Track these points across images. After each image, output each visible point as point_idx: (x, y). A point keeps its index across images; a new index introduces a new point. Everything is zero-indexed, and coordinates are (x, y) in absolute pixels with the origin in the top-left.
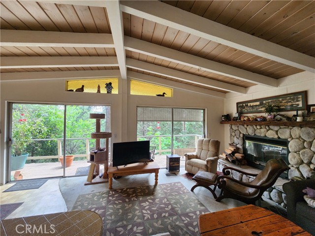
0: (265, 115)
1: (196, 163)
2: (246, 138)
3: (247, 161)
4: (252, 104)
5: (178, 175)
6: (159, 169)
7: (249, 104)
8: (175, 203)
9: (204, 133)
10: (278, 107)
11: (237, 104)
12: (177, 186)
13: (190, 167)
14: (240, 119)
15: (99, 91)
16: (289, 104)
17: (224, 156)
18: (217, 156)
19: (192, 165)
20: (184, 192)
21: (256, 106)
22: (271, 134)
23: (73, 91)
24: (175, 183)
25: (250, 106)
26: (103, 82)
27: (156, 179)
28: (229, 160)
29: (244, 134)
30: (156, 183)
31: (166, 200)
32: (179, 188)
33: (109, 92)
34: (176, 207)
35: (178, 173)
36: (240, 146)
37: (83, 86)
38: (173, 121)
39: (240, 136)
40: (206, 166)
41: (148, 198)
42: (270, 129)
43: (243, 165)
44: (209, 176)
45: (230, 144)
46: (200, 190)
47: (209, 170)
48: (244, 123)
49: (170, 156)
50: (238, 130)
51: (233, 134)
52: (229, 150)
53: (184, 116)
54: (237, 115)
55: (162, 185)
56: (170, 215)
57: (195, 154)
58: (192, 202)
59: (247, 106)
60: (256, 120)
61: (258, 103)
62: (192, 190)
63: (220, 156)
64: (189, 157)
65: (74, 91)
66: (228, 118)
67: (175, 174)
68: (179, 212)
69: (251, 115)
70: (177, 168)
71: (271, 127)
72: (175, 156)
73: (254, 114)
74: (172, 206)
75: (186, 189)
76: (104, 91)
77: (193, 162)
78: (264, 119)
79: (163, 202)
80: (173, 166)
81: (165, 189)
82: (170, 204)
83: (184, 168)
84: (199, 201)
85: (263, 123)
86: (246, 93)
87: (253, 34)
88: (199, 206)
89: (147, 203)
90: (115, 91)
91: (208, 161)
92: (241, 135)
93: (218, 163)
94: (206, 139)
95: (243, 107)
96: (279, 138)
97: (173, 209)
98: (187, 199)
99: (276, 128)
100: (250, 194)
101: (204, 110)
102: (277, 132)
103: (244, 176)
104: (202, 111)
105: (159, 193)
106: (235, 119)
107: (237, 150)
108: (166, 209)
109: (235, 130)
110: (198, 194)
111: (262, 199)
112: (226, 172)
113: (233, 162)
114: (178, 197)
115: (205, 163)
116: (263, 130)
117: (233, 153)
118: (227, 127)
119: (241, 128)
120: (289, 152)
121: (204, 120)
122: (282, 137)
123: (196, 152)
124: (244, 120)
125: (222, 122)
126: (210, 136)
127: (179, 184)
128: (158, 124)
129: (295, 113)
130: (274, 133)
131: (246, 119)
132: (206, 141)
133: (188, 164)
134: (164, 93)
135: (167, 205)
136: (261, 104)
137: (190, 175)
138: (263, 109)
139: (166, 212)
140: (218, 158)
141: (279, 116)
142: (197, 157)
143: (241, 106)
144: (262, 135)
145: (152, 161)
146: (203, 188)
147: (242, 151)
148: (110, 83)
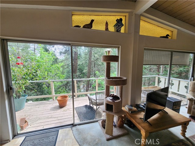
15: (107, 29)
26: (112, 19)
27: (184, 131)
33: (118, 31)
37: (92, 21)
38: (171, 65)
65: (82, 27)
70: (178, 111)
76: (112, 29)
80: (175, 109)
90: (123, 30)
134: (168, 35)
148: (121, 20)
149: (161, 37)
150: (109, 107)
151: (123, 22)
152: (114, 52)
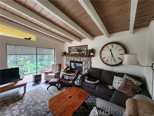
0: (77, 53)
1: (50, 75)
2: (71, 62)
3: (71, 71)
4: (73, 48)
5: (41, 83)
6: (27, 83)
7: (72, 48)
8: (37, 99)
9: (55, 61)
10: (81, 50)
11: (68, 47)
12: (39, 90)
13: (47, 78)
14: (69, 54)
16: (83, 49)
17: (63, 70)
18: (60, 70)
19: (48, 77)
20: (43, 91)
21: (74, 49)
22: (78, 60)
24: (38, 88)
25: (73, 49)
27: (25, 90)
28: (65, 72)
29: (70, 60)
30: (25, 92)
31: (31, 99)
32: (40, 90)
34: (37, 101)
35: (40, 83)
36: (69, 65)
38: (37, 55)
40: (55, 76)
41: (17, 103)
42: (78, 58)
43: (70, 72)
44: (56, 80)
45: (66, 65)
46: (51, 88)
47: (56, 77)
48: (70, 56)
49: (35, 74)
50: (69, 58)
51: (67, 60)
53: (44, 52)
54: (68, 52)
55: (29, 92)
56: (33, 106)
57: (50, 71)
58: (47, 95)
59: (72, 49)
60: (74, 54)
61: (75, 48)
62: (47, 89)
63: (62, 70)
64: (47, 73)
66: (65, 53)
67: (39, 84)
68: (39, 102)
69: (73, 53)
70: (40, 80)
71: (79, 57)
72: (38, 74)
73: (74, 52)
74: (35, 101)
75: (44, 89)
77: (49, 75)
78: (77, 54)
79: (29, 101)
80: (37, 79)
81: (31, 93)
82: (34, 100)
83: (44, 79)
84: (50, 93)
85: (76, 55)
86: (71, 43)
87: (72, 20)
88: (50, 95)
89: (17, 106)
91: (56, 74)
92: (70, 61)
93: (61, 74)
94: (56, 63)
95: (70, 49)
96: (80, 61)
97: (35, 102)
98: (45, 94)
99: (80, 57)
100: (71, 83)
101: (55, 49)
102: (80, 59)
103: (70, 77)
104: (54, 50)
105: (27, 97)
106: (68, 54)
107: (68, 67)
108: (31, 104)
110: (50, 90)
111: (75, 84)
112: (63, 77)
113: (66, 72)
114: (39, 95)
115: (54, 74)
116: (76, 58)
117: (67, 68)
118: (65, 57)
120: (83, 66)
121: (55, 54)
122: (81, 61)
123: (50, 70)
124: (71, 55)
125: (63, 55)
126: (57, 62)
127: (40, 88)
128: (27, 57)
129: (84, 52)
130: (79, 59)
131: (71, 54)
132: (55, 64)
133: (46, 77)
134: (30, 38)
135: (31, 102)
136: (76, 48)
137: (47, 82)
138: (76, 50)
139: (30, 106)
140: (61, 71)
141: (81, 53)
142: (51, 73)
143: (70, 48)
144: (76, 60)
145: (22, 79)
146: (53, 86)
147: (70, 67)
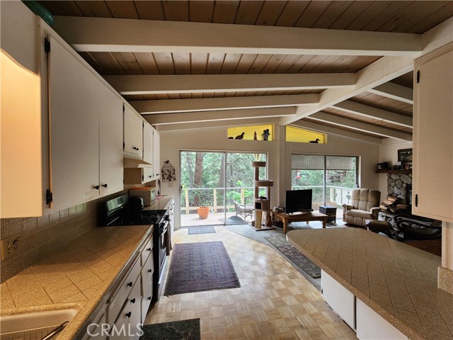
1: (358, 213)
9: (358, 183)
11: (399, 151)
13: (350, 218)
14: (404, 167)
15: (255, 138)
17: (384, 208)
19: (353, 215)
23: (232, 138)
26: (260, 130)
28: (391, 212)
29: (407, 184)
33: (265, 139)
35: (335, 224)
36: (402, 197)
37: (243, 133)
38: (325, 170)
39: (402, 186)
40: (372, 215)
45: (389, 195)
48: (408, 172)
49: (322, 206)
50: (400, 179)
51: (393, 184)
52: (390, 201)
54: (400, 164)
57: (351, 205)
63: (381, 207)
64: (348, 208)
66: (386, 167)
70: (334, 219)
72: (330, 207)
76: (260, 138)
77: (354, 212)
86: (411, 140)
90: (270, 138)
91: (373, 211)
92: (404, 185)
94: (363, 189)
95: (406, 155)
101: (357, 158)
104: (355, 159)
106: (396, 168)
107: (399, 201)
109: (396, 180)
115: (369, 213)
118: (384, 178)
119: (403, 177)
121: (357, 169)
125: (378, 171)
128: (298, 173)
132: (363, 191)
133: (348, 215)
134: (317, 140)
142: (354, 208)
143: (404, 153)
148: (268, 130)
149: (311, 142)
150: (258, 206)
151: (270, 132)
152: (262, 158)
